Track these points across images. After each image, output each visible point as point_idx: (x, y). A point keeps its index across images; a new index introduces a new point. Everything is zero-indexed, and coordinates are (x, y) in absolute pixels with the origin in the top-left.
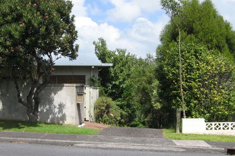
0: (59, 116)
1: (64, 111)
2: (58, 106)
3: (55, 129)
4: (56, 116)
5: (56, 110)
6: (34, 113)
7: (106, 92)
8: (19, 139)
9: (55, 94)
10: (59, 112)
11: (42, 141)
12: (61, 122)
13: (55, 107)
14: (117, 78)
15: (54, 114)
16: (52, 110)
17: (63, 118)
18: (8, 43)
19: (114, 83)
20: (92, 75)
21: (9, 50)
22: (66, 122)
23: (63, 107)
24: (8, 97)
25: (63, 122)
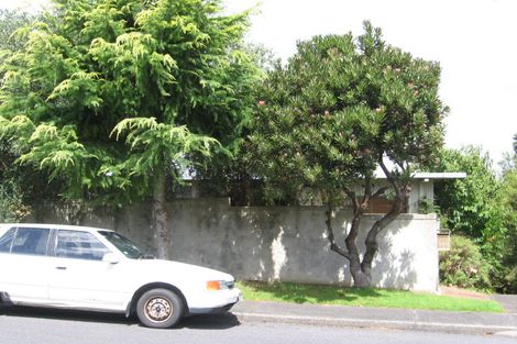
0: (403, 275)
1: (414, 265)
2: (400, 257)
3: (395, 299)
4: (397, 275)
5: (397, 264)
6: (363, 271)
7: (451, 225)
8: (376, 321)
9: (394, 233)
10: (403, 268)
11: (424, 326)
12: (406, 287)
13: (394, 258)
14: (472, 200)
15: (392, 271)
16: (388, 263)
17: (411, 278)
18: (353, 143)
19: (466, 209)
20: (422, 195)
21: (355, 155)
22: (417, 288)
23: (411, 257)
24: (299, 239)
25: (411, 286)
